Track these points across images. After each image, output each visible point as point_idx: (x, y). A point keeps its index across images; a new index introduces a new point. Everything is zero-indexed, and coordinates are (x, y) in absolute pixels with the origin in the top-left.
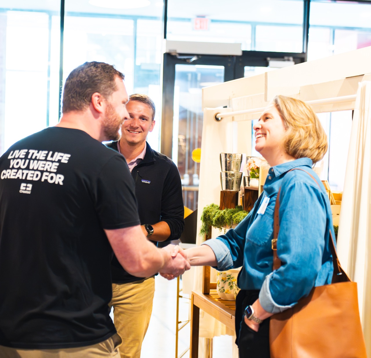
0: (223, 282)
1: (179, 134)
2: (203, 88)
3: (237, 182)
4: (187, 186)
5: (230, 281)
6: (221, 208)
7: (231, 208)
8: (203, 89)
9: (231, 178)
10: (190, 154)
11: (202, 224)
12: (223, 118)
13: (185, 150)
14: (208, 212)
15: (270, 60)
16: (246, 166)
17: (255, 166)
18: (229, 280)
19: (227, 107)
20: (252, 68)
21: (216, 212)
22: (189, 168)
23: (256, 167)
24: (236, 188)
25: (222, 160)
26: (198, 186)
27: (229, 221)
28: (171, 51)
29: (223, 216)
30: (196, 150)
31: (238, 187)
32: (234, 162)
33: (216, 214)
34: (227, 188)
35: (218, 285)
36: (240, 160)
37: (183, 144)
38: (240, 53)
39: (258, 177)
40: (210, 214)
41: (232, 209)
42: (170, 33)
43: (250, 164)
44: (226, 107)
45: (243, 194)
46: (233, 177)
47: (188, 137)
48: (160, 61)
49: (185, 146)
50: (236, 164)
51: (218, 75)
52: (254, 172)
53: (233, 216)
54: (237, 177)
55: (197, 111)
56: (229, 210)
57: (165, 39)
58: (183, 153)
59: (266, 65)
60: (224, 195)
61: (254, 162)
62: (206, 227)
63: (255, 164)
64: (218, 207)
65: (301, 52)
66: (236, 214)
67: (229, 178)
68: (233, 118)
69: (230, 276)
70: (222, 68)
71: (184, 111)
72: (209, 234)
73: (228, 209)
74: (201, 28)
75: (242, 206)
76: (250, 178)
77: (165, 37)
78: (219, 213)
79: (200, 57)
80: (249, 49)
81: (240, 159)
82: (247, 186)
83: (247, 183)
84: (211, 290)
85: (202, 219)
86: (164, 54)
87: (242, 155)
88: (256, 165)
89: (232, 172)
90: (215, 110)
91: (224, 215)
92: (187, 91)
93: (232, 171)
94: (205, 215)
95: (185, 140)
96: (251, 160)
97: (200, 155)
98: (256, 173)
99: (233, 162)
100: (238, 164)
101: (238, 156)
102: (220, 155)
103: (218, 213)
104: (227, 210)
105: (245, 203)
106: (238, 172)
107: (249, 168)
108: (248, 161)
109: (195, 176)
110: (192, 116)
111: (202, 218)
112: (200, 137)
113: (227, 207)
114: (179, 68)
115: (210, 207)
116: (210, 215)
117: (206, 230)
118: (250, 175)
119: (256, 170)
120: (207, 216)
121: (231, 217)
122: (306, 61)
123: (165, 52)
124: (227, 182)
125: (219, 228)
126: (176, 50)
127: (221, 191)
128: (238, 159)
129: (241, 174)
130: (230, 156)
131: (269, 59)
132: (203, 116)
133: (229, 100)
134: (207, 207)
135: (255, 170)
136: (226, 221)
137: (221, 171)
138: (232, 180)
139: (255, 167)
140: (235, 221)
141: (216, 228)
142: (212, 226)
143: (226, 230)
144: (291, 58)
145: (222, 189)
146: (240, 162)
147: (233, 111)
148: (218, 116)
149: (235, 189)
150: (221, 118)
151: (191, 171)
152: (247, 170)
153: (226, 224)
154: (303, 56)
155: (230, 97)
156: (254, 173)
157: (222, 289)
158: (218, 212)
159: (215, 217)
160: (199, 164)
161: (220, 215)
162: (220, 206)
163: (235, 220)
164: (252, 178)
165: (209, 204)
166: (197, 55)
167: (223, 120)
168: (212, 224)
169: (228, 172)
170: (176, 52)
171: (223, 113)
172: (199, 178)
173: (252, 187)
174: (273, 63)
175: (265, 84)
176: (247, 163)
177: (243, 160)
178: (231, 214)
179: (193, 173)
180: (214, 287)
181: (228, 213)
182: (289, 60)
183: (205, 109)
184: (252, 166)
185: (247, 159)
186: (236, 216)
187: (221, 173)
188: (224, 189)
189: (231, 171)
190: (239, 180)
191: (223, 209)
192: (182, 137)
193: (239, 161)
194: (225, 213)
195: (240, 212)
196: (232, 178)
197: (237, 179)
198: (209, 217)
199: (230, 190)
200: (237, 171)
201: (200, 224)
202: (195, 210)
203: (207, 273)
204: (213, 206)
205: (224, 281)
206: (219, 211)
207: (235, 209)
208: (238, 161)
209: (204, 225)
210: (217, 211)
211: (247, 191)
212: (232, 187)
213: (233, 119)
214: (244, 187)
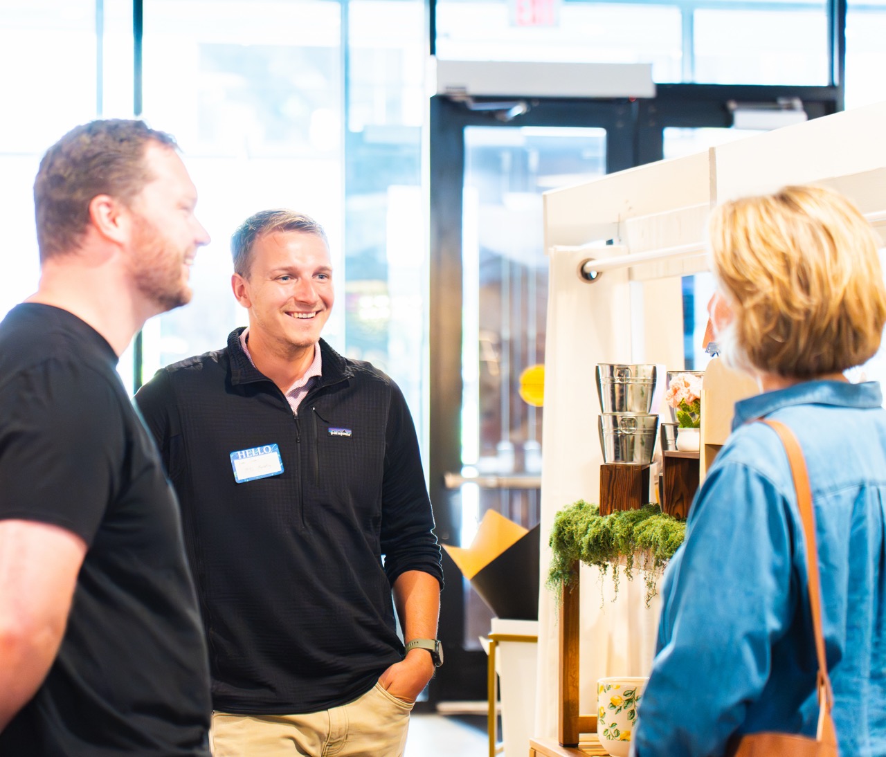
0: (614, 710)
1: (482, 329)
2: (545, 193)
3: (644, 440)
4: (508, 475)
5: (632, 708)
6: (602, 511)
7: (628, 509)
8: (545, 197)
9: (626, 430)
10: (513, 386)
11: (553, 557)
12: (601, 273)
13: (500, 374)
14: (569, 523)
15: (738, 109)
16: (667, 397)
17: (691, 395)
18: (630, 704)
19: (614, 241)
20: (687, 132)
21: (591, 522)
22: (512, 427)
23: (692, 399)
24: (642, 457)
25: (602, 382)
26: (539, 474)
27: (625, 542)
28: (452, 91)
29: (608, 531)
30: (532, 369)
31: (648, 455)
32: (634, 386)
33: (590, 525)
34: (616, 458)
35: (599, 719)
36: (651, 383)
37: (491, 357)
38: (649, 92)
39: (697, 426)
40: (574, 527)
41: (632, 511)
42: (447, 35)
43: (676, 391)
44: (610, 242)
45: (660, 472)
46: (633, 428)
47: (506, 334)
48: (420, 119)
49: (499, 364)
50: (641, 392)
51: (588, 154)
52: (689, 410)
53: (635, 528)
54: (644, 426)
55: (532, 261)
56: (624, 513)
57: (432, 56)
58: (495, 384)
59: (727, 121)
60: (609, 475)
61: (687, 385)
62: (563, 564)
63: (689, 391)
64: (596, 509)
65: (824, 82)
66: (642, 524)
67: (622, 430)
68: (630, 271)
69: (631, 693)
70: (598, 134)
71: (491, 261)
72: (572, 584)
73: (622, 511)
74: (534, 20)
75: (660, 504)
76: (678, 429)
77: (433, 51)
78: (598, 524)
79: (535, 104)
80: (676, 79)
81: (650, 377)
82: (671, 449)
83: (670, 442)
84: (582, 736)
85: (553, 542)
86: (431, 98)
87: (655, 369)
88: (692, 391)
89: (629, 415)
90: (579, 253)
91: (612, 527)
92: (500, 202)
93: (630, 411)
94: (560, 531)
95: (498, 346)
96: (680, 380)
97: (543, 385)
98: (693, 415)
99: (632, 387)
100: (644, 392)
101: (644, 371)
102: (597, 368)
103: (594, 523)
104: (619, 514)
105: (667, 495)
106: (645, 413)
107: (675, 401)
108: (671, 383)
109: (531, 446)
110: (518, 274)
111: (551, 539)
112: (541, 337)
113: (620, 507)
114: (475, 137)
115: (574, 511)
116: (573, 531)
117: (564, 573)
118: (677, 420)
119: (692, 407)
120: (565, 534)
121: (630, 533)
122: (842, 109)
123: (433, 94)
124: (617, 441)
125: (599, 563)
126: (464, 88)
127: (602, 466)
128: (644, 380)
129: (653, 418)
130: (623, 371)
131: (732, 105)
132: (548, 273)
133: (619, 224)
134: (566, 510)
135: (689, 405)
136: (616, 543)
137: (600, 413)
138: (631, 437)
139: (689, 398)
140: (641, 541)
141: (590, 565)
142: (581, 561)
143: (617, 568)
144: (797, 103)
145: (605, 461)
146: (650, 387)
147: (629, 253)
148: (589, 267)
149: (638, 460)
150: (598, 273)
151: (517, 436)
152: (670, 408)
153: (617, 552)
154: (831, 94)
155: (619, 216)
156: (688, 413)
157: (612, 730)
158: (594, 520)
159: (587, 534)
160: (539, 411)
161: (599, 530)
162: (601, 505)
163: (639, 537)
164: (684, 427)
165: (571, 503)
166: (528, 100)
167: (601, 279)
168: (580, 553)
169: (618, 414)
170: (465, 92)
171: (601, 258)
172: (540, 451)
173: (684, 452)
174: (743, 117)
175: (710, 179)
176: (668, 387)
177: (657, 383)
178: (630, 524)
179: (526, 439)
180: (591, 727)
181: (621, 522)
182: (790, 108)
183: (551, 250)
184: (683, 395)
185: (669, 377)
186: (644, 528)
187: (600, 417)
188: (610, 459)
189: (627, 410)
190: (649, 435)
191: (609, 512)
192: (489, 339)
193: (648, 384)
194: (612, 523)
195: (654, 516)
196: (631, 430)
197: (644, 432)
198: (572, 538)
199: (626, 462)
200: (642, 411)
201: (548, 558)
202: (532, 526)
203: (571, 688)
204: (580, 506)
205: (618, 708)
206: (598, 518)
207: (639, 510)
208: (644, 385)
209: (558, 559)
210: (592, 518)
211: (670, 461)
212: (632, 453)
213: (630, 274)
214: (663, 453)
